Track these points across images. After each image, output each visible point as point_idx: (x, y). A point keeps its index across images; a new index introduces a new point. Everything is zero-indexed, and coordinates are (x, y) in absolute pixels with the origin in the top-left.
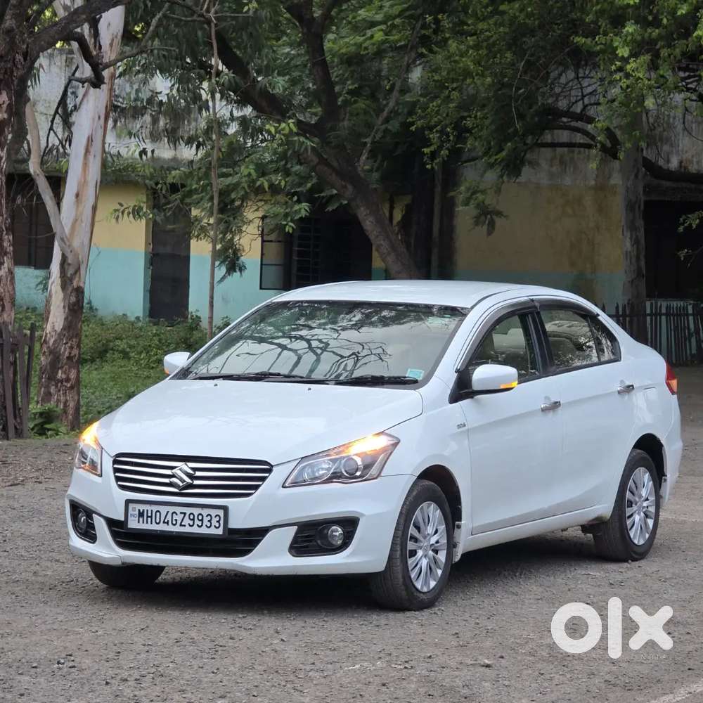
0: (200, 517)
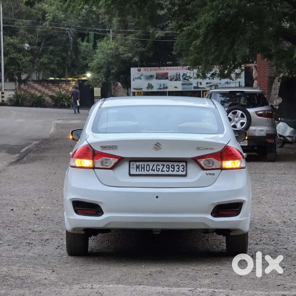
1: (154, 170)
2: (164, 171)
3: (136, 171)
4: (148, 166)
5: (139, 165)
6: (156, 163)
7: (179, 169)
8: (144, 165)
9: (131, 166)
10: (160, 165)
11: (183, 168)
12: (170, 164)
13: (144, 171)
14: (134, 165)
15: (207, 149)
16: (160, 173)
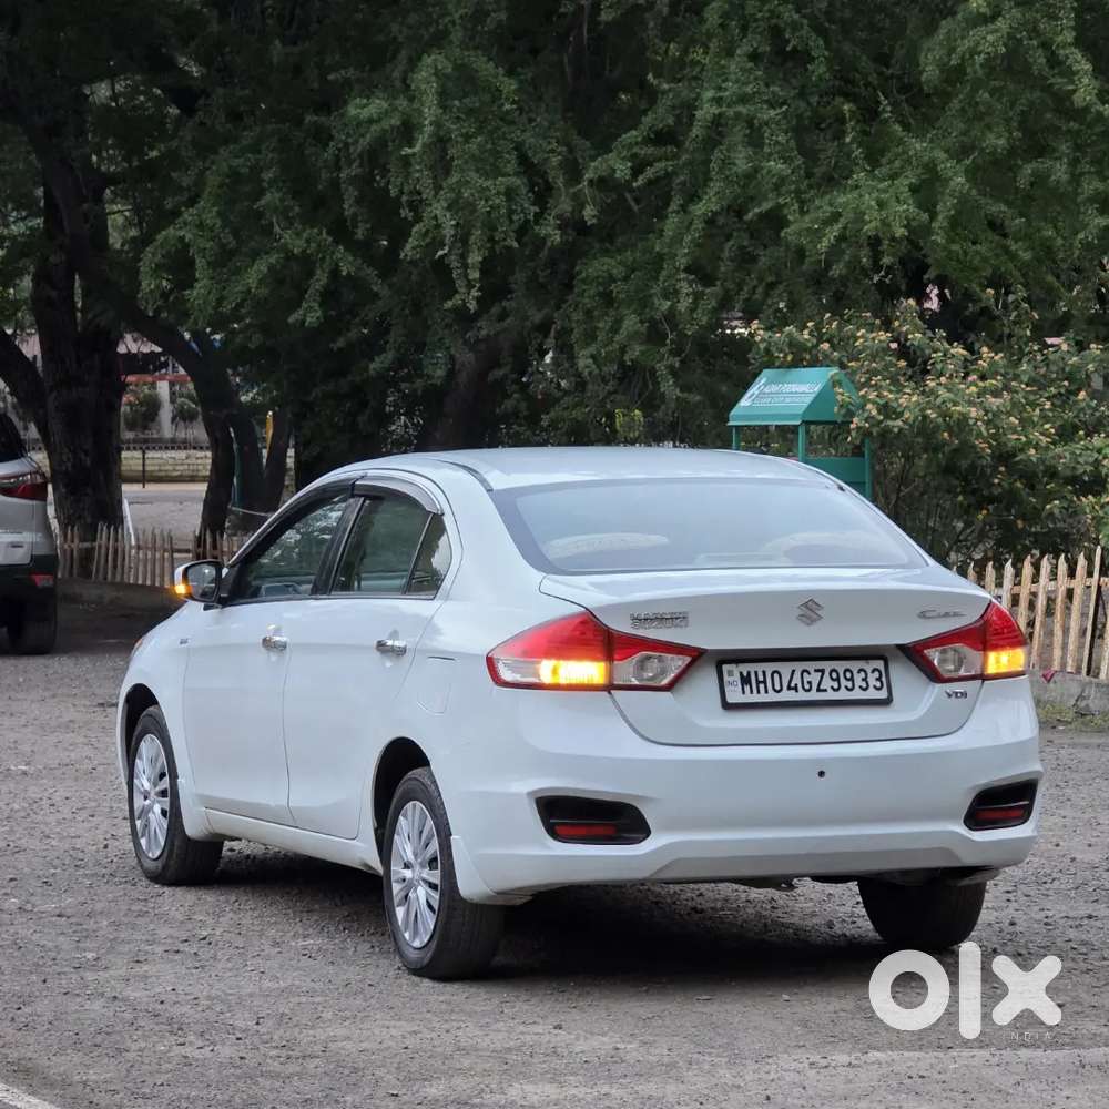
1: (796, 689)
2: (825, 690)
3: (744, 692)
4: (776, 676)
5: (749, 673)
6: (799, 666)
7: (867, 683)
8: (764, 673)
9: (726, 678)
10: (812, 671)
11: (879, 679)
12: (840, 666)
13: (766, 692)
14: (733, 673)
15: (947, 615)
16: (814, 696)
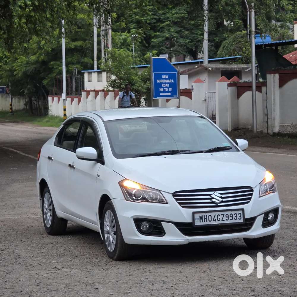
0: (231, 216)
